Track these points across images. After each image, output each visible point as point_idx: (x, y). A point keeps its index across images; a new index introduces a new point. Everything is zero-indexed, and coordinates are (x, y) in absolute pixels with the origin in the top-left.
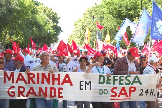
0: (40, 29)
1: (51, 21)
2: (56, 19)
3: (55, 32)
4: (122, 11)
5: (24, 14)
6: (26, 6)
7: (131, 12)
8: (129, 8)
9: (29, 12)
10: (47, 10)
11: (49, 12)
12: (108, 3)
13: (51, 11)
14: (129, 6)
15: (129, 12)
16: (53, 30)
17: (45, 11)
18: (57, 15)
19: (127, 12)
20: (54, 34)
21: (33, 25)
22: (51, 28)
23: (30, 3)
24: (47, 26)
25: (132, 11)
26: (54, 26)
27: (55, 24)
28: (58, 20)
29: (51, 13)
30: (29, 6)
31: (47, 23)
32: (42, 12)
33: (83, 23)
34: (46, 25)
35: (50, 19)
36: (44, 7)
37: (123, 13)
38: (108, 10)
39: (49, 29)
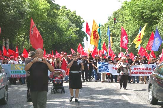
0: (60, 34)
1: (74, 25)
2: (80, 24)
3: (77, 37)
4: (144, 13)
5: (39, 17)
6: (41, 9)
7: (154, 14)
8: (152, 9)
9: (45, 14)
10: (70, 14)
11: (73, 16)
12: (130, 4)
13: (74, 15)
14: (153, 8)
15: (152, 14)
16: (75, 35)
17: (67, 15)
18: (81, 20)
19: (150, 14)
20: (77, 40)
21: (53, 30)
22: (73, 33)
23: (45, 5)
24: (69, 31)
25: (156, 12)
26: (77, 31)
27: (78, 29)
28: (82, 24)
29: (74, 16)
30: (44, 9)
31: (69, 28)
32: (65, 16)
33: (109, 27)
34: (68, 29)
35: (73, 24)
36: (67, 11)
37: (146, 15)
38: (130, 12)
39: (72, 35)
